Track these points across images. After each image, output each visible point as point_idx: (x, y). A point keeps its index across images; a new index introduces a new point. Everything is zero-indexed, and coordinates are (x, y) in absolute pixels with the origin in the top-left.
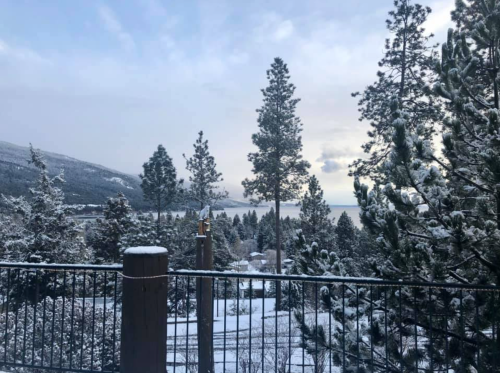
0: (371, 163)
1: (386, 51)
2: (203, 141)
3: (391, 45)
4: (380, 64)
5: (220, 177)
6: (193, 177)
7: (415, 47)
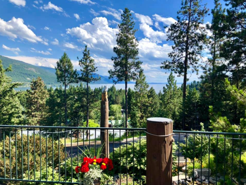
0: (172, 63)
1: (182, 6)
2: (87, 51)
3: (184, 4)
4: (178, 13)
5: (97, 69)
6: (83, 69)
7: (195, 5)
